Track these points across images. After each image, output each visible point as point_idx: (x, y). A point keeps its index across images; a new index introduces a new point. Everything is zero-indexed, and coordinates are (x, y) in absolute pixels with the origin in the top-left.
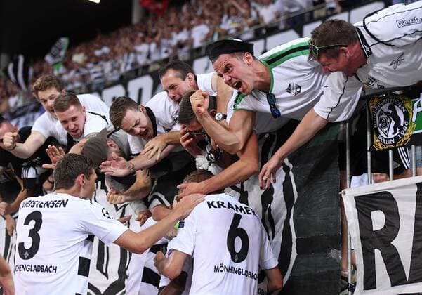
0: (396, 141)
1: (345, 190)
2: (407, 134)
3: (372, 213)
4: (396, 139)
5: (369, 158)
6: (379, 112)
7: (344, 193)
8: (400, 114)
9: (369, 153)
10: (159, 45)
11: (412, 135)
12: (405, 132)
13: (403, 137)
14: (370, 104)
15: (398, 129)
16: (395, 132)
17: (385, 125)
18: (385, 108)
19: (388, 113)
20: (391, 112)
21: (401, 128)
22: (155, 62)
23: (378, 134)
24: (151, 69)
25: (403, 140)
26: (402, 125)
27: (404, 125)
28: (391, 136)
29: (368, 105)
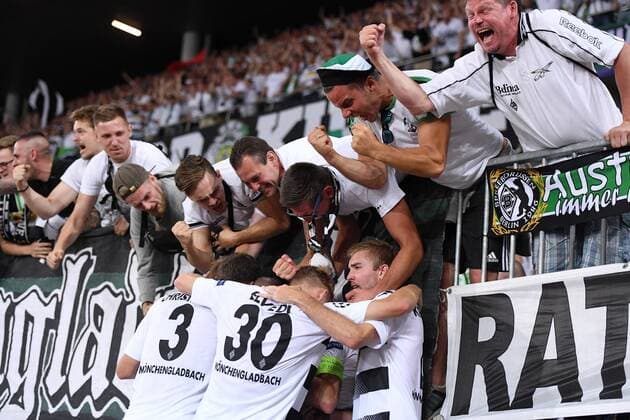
0: (521, 225)
1: (452, 288)
2: (535, 216)
3: (480, 319)
4: (521, 222)
5: (485, 244)
6: (502, 188)
7: (450, 292)
8: (529, 192)
9: (485, 239)
10: (214, 97)
11: (543, 217)
12: (533, 213)
13: (529, 220)
14: (492, 177)
15: (524, 210)
16: (521, 213)
17: (509, 203)
18: (510, 183)
19: (513, 189)
20: (516, 188)
21: (528, 209)
22: (208, 116)
23: (500, 215)
24: (203, 124)
25: (529, 224)
26: (530, 205)
27: (533, 205)
28: (515, 217)
29: (489, 177)
